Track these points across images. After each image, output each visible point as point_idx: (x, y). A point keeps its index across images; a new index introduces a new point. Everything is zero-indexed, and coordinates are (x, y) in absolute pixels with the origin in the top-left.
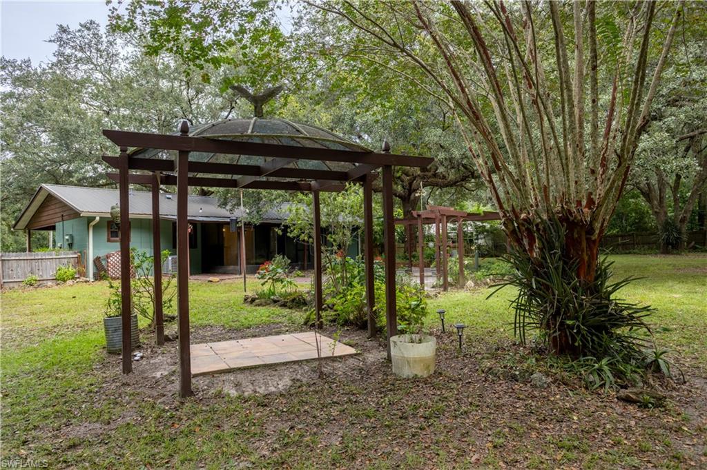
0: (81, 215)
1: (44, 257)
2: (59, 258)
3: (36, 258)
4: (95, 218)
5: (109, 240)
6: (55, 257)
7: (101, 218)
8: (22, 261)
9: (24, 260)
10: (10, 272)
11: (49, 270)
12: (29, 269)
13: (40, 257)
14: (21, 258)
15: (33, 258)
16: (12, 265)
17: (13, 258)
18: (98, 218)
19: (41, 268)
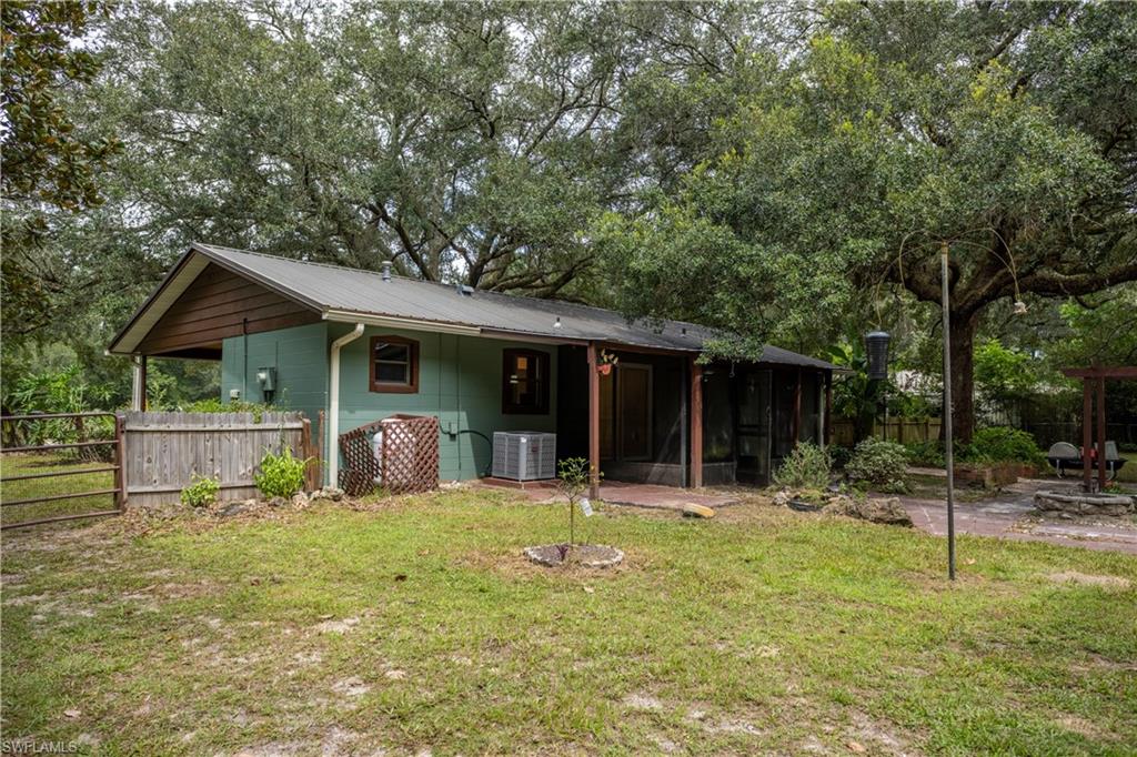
0: (324, 317)
1: (225, 427)
2: (259, 430)
3: (209, 428)
4: (352, 326)
5: (373, 388)
6: (250, 426)
7: (367, 327)
8: (175, 435)
9: (180, 432)
10: (146, 465)
11: (236, 463)
12: (191, 460)
13: (216, 427)
14: (172, 428)
15: (200, 427)
16: (150, 445)
17: (153, 427)
18: (360, 328)
19: (217, 456)
